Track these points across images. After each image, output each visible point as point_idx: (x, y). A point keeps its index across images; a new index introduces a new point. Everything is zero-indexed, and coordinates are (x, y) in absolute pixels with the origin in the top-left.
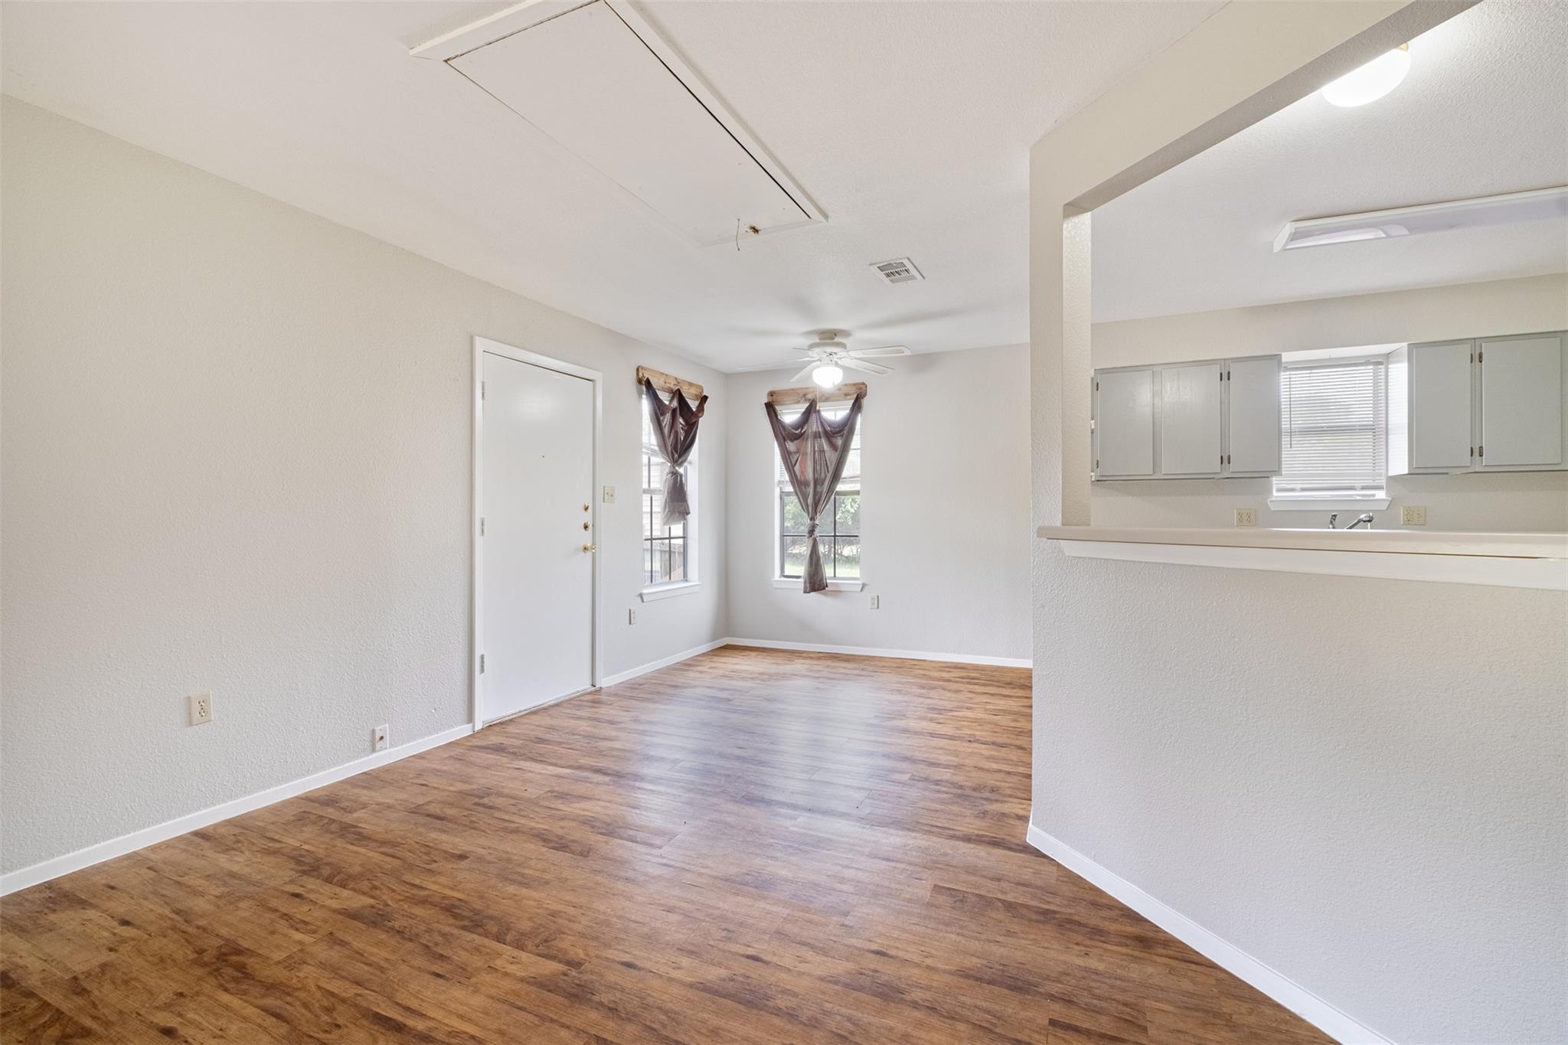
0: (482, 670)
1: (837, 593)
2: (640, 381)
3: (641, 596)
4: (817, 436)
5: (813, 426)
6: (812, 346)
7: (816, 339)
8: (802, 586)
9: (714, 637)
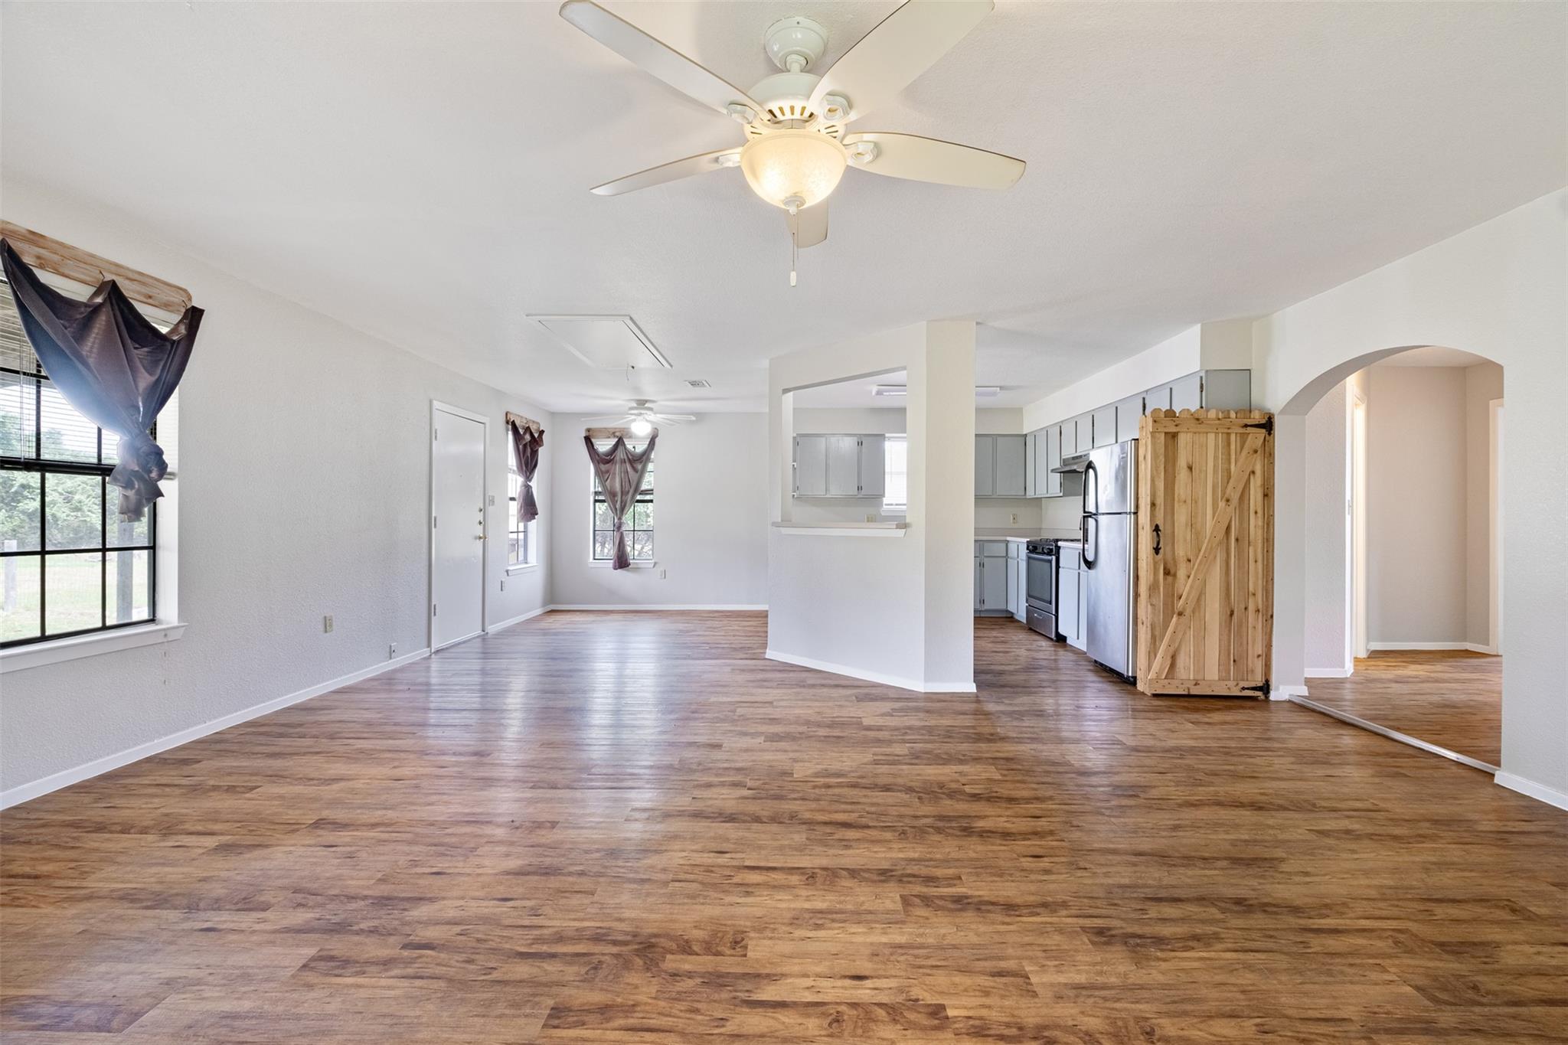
0: (435, 614)
1: (637, 569)
2: (507, 422)
3: (507, 571)
4: (623, 461)
5: (620, 454)
6: (632, 408)
7: (634, 405)
8: (611, 565)
9: (545, 603)
